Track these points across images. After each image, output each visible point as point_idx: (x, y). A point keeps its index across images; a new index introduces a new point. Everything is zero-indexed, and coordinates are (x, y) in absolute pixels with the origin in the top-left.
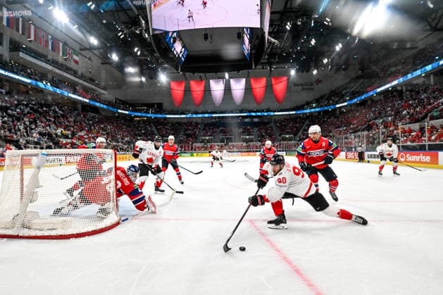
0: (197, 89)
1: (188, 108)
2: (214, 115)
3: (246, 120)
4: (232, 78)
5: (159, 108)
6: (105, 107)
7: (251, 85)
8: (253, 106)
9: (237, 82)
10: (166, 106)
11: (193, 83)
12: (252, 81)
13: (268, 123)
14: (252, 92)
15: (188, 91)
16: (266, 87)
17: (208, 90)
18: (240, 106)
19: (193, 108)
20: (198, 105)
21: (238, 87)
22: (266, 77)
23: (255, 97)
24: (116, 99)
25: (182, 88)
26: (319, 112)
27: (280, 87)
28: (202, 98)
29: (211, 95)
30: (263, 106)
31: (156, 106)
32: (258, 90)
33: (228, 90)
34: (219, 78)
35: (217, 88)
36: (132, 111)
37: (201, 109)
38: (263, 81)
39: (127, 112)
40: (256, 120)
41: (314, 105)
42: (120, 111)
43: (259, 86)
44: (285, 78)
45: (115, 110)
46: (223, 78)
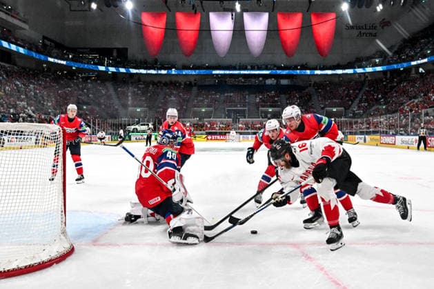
0: (188, 26)
1: (172, 58)
2: (214, 72)
3: (269, 82)
4: (247, 11)
5: (121, 57)
6: (22, 50)
7: (278, 25)
8: (281, 59)
9: (254, 18)
10: (134, 52)
11: (180, 17)
12: (279, 17)
13: (304, 88)
14: (279, 35)
15: (172, 29)
16: (302, 27)
17: (205, 30)
18: (259, 58)
19: (181, 59)
20: (188, 55)
21: (256, 26)
22: (302, 12)
23: (283, 43)
24: (44, 38)
25: (162, 24)
26: (384, 72)
27: (324, 29)
28: (195, 42)
29: (211, 38)
30: (297, 59)
31: (115, 54)
32: (288, 32)
33: (239, 31)
34: (226, 10)
35: (222, 26)
36: (72, 60)
37: (194, 59)
38: (298, 19)
39: (64, 63)
40: (284, 82)
41: (377, 61)
42: (51, 60)
43: (290, 27)
44: (333, 16)
45: (42, 57)
46: (232, 10)
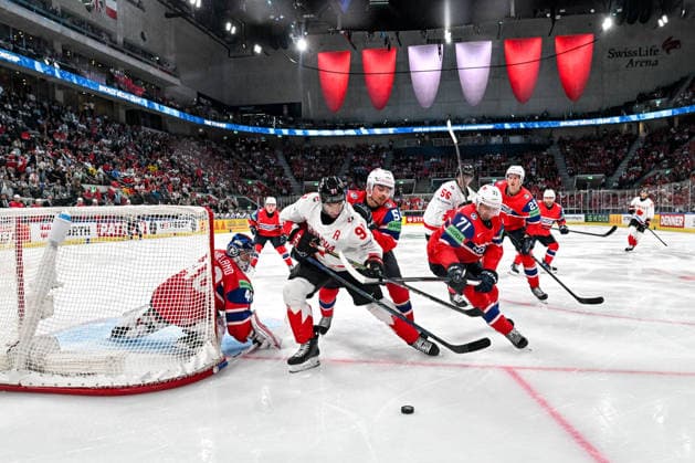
0: (379, 69)
1: (359, 112)
2: (416, 130)
3: (495, 140)
4: (459, 41)
5: (293, 115)
6: (176, 113)
7: (505, 56)
8: (509, 106)
9: (472, 51)
10: (309, 108)
11: (368, 56)
12: (508, 47)
13: (543, 147)
14: (508, 72)
15: (358, 73)
16: (541, 59)
17: (403, 71)
18: (479, 106)
19: (369, 113)
20: (380, 107)
21: (475, 62)
22: (542, 36)
23: (514, 86)
24: (199, 95)
25: (344, 67)
26: (669, 119)
27: (575, 60)
28: (390, 89)
29: (411, 82)
30: (535, 106)
31: (285, 112)
32: (521, 67)
33: (450, 69)
34: (430, 42)
35: (425, 65)
36: (234, 122)
37: (388, 113)
38: (535, 48)
39: (223, 125)
40: (515, 140)
41: (658, 102)
42: (208, 123)
43: (525, 60)
44: (588, 39)
45: (198, 120)
46: (440, 41)
